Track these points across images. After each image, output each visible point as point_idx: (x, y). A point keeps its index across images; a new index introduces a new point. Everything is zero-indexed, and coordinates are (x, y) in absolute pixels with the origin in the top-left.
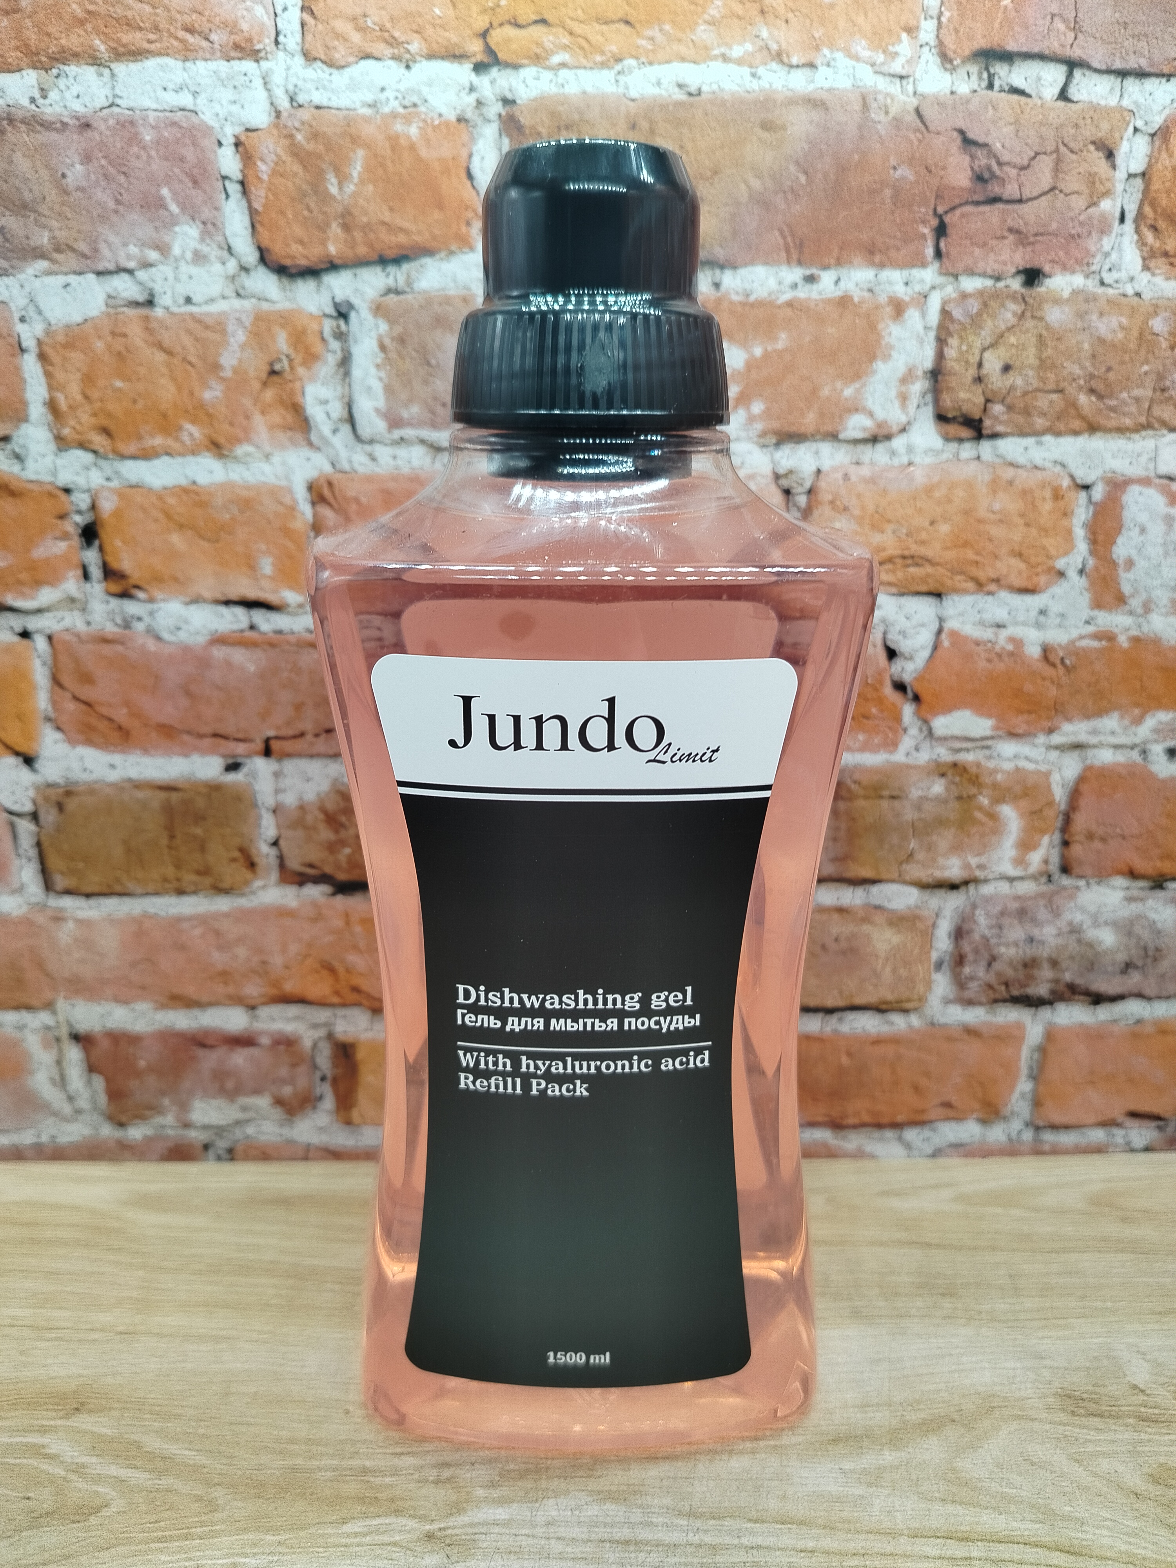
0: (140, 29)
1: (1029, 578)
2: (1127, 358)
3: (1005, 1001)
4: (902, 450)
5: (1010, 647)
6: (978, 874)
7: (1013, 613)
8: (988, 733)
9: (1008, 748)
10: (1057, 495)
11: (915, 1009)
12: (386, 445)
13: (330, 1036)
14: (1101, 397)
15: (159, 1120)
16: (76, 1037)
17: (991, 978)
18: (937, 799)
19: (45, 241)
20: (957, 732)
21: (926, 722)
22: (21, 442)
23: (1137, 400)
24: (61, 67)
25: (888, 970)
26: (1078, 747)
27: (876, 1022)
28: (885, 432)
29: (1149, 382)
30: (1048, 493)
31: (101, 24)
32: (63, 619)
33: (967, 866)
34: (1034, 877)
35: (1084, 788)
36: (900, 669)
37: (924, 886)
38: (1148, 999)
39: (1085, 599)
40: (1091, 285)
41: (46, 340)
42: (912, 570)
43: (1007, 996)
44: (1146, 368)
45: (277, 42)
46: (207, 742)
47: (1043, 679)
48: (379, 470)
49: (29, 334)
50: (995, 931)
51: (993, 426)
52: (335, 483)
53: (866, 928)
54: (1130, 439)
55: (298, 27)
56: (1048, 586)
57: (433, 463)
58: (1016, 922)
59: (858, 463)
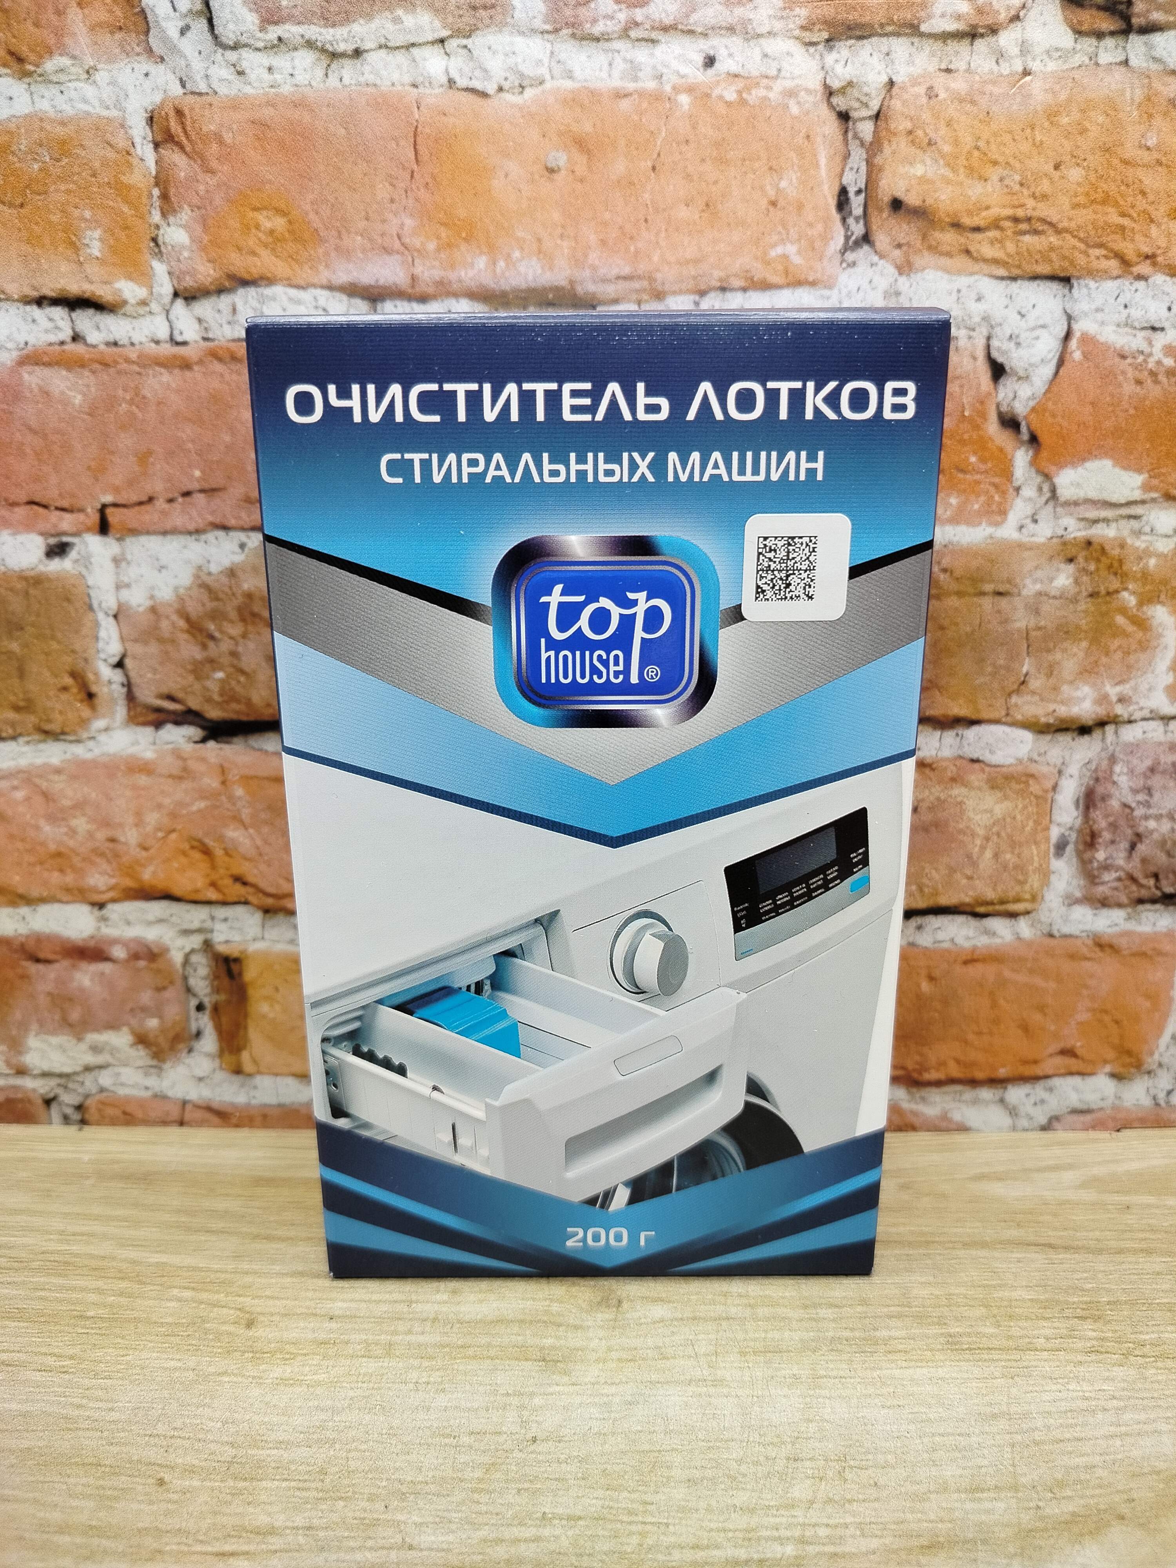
3: (1153, 901)
4: (1015, 51)
6: (1119, 710)
8: (1137, 495)
11: (1028, 913)
12: (258, 49)
13: (208, 945)
17: (1134, 866)
18: (1062, 596)
20: (1093, 494)
21: (1047, 477)
25: (988, 854)
27: (971, 933)
28: (990, 21)
33: (1103, 699)
36: (1011, 395)
37: (1041, 729)
42: (1027, 238)
46: (21, 512)
48: (248, 90)
50: (1141, 797)
51: (1148, 11)
52: (187, 112)
53: (957, 791)
57: (327, 75)
59: (948, 71)
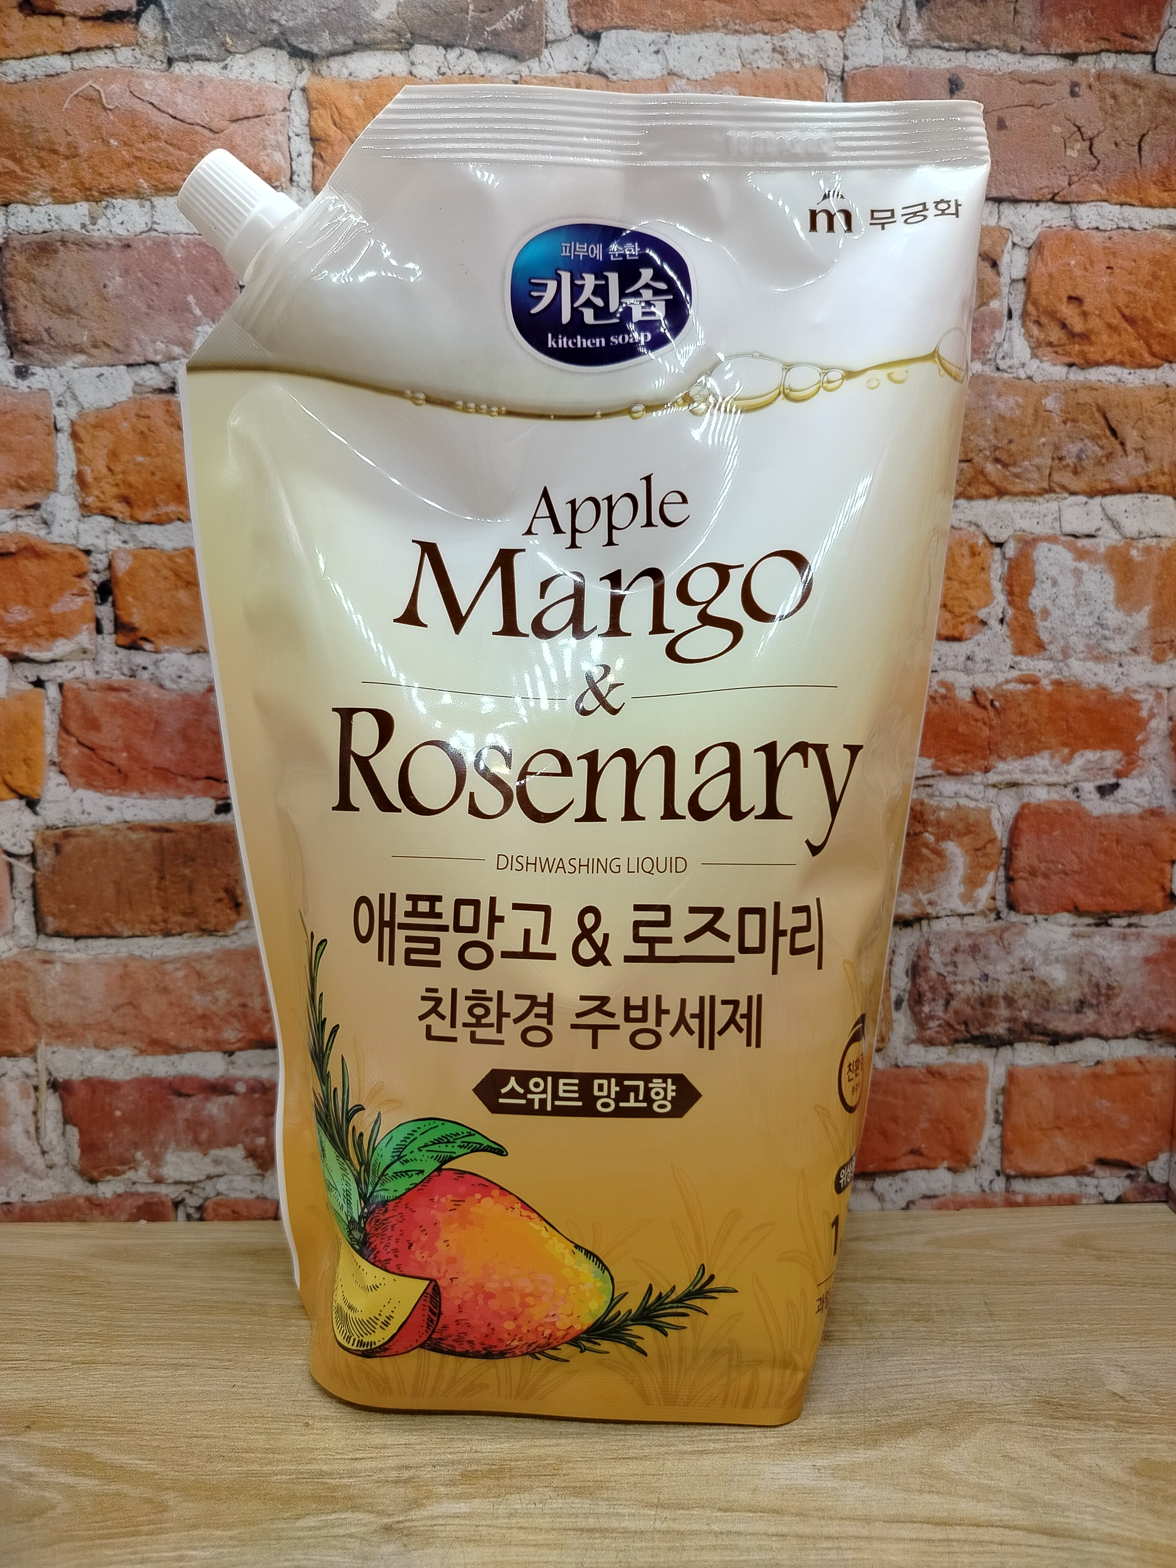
0: (178, 170)
1: (955, 627)
2: (1025, 432)
5: (943, 691)
7: (944, 659)
9: (948, 786)
10: (974, 553)
14: (1005, 466)
15: (130, 1175)
16: (54, 1085)
19: (85, 339)
22: (49, 509)
23: (1039, 468)
24: (110, 200)
26: (1013, 785)
29: (1048, 452)
30: (966, 551)
31: (145, 166)
32: (74, 668)
34: (983, 913)
35: (1023, 825)
38: (1106, 1039)
39: (1007, 647)
40: (988, 370)
41: (78, 421)
43: (968, 1035)
44: (1043, 440)
45: (291, 180)
47: (976, 720)
49: (63, 417)
54: (1035, 501)
55: (308, 168)
56: (973, 633)
58: (970, 959)
